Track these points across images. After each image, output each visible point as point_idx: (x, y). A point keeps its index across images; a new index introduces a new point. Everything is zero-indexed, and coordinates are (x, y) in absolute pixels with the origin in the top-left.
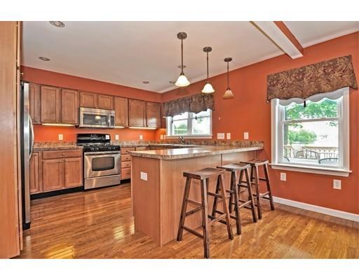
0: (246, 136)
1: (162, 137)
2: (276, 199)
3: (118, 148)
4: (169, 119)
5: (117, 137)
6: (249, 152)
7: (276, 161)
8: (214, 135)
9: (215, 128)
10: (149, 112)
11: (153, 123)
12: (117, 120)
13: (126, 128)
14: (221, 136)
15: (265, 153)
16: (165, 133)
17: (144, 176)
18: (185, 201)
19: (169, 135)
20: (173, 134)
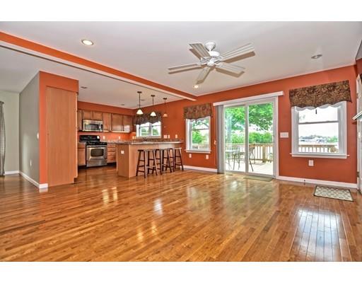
0: (176, 136)
1: (133, 138)
2: (185, 167)
3: (106, 144)
4: (138, 126)
5: (104, 138)
6: (175, 144)
7: (188, 149)
8: (163, 136)
9: (163, 132)
10: (125, 122)
11: (127, 128)
12: (105, 127)
13: (110, 132)
14: (165, 137)
15: (183, 145)
16: (135, 135)
17: (123, 152)
18: (139, 160)
19: (138, 136)
20: (141, 135)
